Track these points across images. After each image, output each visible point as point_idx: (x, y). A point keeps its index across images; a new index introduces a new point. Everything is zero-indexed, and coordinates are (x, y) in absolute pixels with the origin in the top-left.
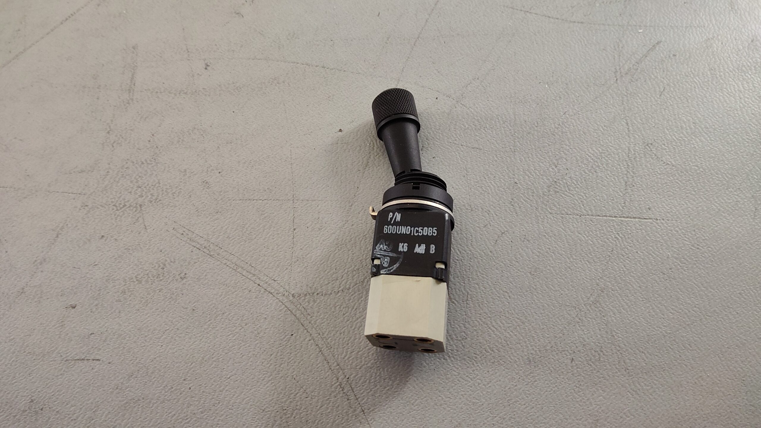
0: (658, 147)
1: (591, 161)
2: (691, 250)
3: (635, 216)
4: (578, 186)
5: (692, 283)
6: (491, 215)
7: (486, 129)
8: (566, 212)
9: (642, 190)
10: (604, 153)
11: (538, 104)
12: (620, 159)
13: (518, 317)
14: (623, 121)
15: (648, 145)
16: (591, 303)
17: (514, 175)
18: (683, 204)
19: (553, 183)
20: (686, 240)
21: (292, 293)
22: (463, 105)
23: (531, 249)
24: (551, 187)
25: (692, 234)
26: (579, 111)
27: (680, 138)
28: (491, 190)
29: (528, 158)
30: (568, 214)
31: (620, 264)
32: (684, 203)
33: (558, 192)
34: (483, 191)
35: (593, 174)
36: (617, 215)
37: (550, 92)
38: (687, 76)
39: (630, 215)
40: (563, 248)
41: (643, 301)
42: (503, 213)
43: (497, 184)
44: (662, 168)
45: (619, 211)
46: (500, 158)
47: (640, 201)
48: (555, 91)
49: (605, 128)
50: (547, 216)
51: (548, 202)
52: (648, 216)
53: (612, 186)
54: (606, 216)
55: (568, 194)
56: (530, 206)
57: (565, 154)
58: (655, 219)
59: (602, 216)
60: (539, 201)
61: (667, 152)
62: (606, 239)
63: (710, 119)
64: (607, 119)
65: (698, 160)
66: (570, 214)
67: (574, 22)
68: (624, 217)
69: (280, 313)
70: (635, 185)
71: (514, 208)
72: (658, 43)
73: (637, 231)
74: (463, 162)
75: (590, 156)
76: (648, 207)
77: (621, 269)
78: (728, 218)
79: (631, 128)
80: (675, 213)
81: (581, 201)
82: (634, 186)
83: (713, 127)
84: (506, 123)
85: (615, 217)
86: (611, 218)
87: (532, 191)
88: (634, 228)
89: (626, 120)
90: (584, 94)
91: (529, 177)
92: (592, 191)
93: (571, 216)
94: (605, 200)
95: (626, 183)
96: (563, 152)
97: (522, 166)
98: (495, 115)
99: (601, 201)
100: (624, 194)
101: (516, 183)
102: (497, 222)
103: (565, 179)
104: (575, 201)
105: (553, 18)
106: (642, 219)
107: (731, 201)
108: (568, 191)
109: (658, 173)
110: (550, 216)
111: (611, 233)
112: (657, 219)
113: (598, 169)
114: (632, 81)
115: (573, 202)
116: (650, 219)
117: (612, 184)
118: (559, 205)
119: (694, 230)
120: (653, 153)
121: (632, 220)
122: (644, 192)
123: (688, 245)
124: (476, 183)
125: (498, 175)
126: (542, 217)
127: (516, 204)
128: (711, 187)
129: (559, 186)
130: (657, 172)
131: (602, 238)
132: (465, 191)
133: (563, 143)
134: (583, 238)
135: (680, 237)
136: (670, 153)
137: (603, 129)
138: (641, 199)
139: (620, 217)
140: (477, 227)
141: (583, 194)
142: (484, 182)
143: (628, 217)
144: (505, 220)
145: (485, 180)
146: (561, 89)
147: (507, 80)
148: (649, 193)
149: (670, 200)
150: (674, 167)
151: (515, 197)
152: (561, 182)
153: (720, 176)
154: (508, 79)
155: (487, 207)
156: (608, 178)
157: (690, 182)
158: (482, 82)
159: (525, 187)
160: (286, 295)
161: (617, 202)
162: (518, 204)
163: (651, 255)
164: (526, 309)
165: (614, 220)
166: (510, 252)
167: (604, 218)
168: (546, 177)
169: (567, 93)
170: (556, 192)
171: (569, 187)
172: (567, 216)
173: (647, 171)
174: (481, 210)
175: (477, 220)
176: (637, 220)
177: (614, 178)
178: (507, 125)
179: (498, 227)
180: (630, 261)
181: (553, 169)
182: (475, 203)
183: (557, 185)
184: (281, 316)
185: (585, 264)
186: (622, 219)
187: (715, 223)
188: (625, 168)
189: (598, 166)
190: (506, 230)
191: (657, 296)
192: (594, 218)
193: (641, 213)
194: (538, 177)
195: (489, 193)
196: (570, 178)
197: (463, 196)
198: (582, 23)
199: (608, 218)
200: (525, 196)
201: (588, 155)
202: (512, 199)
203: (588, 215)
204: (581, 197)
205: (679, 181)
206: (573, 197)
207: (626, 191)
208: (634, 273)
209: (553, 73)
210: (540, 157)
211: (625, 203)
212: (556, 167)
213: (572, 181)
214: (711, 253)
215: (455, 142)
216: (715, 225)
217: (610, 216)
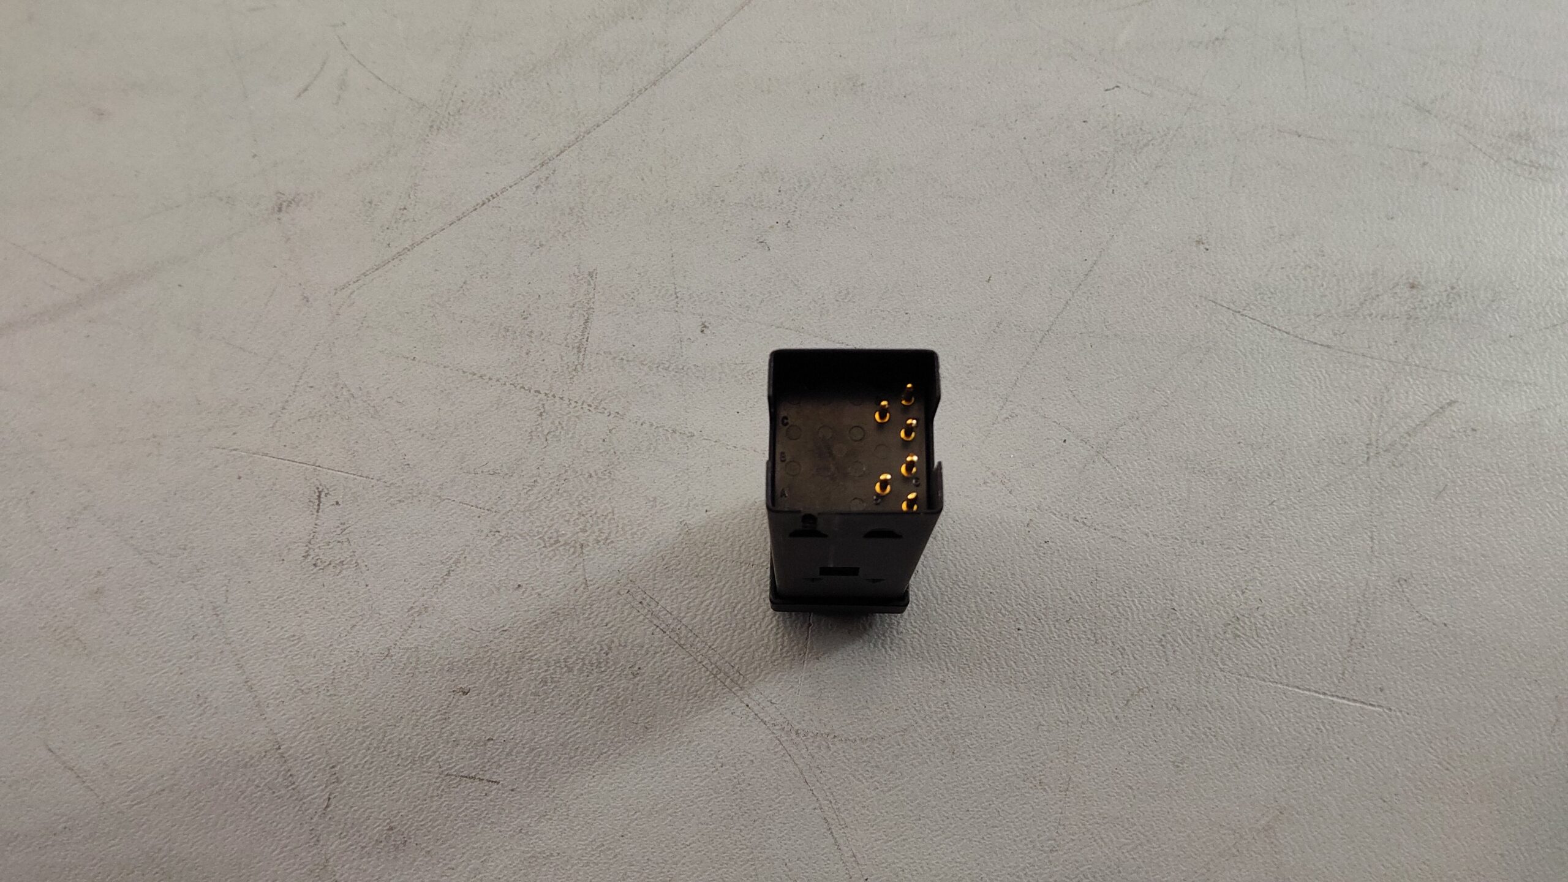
0: (1415, 587)
1: (1302, 592)
2: (1435, 769)
3: (1355, 698)
4: (1272, 631)
5: (1427, 825)
6: (1126, 657)
7: (1138, 508)
8: (1246, 673)
9: (1376, 655)
10: (1325, 583)
11: (1230, 480)
12: (1349, 597)
13: (1143, 831)
14: (1366, 533)
15: (1399, 581)
16: (1260, 828)
17: (1172, 595)
18: (1438, 692)
19: (1233, 620)
20: (1429, 752)
21: (797, 728)
22: (1106, 459)
23: (1180, 724)
24: (1229, 627)
25: (1442, 744)
26: (1296, 504)
27: (1455, 579)
28: (1132, 614)
29: (1200, 570)
30: (1248, 677)
31: (1318, 773)
32: (1439, 690)
33: (1239, 636)
34: (1120, 613)
35: (1300, 615)
36: (1327, 692)
37: (1253, 461)
38: (1488, 471)
39: (1347, 696)
40: (1232, 732)
41: (1342, 839)
42: (1146, 656)
43: (1142, 606)
44: (1414, 624)
45: (1332, 686)
46: (1153, 562)
47: (1368, 674)
48: (1262, 463)
49: (1334, 540)
50: (1214, 674)
51: (1221, 650)
52: (1377, 702)
53: (1328, 641)
54: (1309, 690)
55: (1255, 643)
56: (1190, 653)
57: (1261, 574)
58: (1387, 709)
59: (1303, 690)
60: (1206, 646)
61: (1428, 598)
62: (1302, 729)
63: (1511, 553)
64: (1340, 526)
65: (1477, 621)
66: (1253, 677)
67: (1315, 343)
68: (1338, 697)
69: (775, 757)
70: (1365, 645)
71: (1164, 652)
72: (1449, 404)
73: (1355, 723)
74: (1093, 558)
75: (1301, 585)
76: (1380, 686)
77: (1318, 782)
78: (1507, 727)
79: (1376, 547)
80: (1422, 704)
81: (1275, 659)
82: (1363, 647)
83: (1514, 568)
84: (1173, 505)
85: (1325, 694)
86: (1317, 695)
87: (1198, 628)
88: (1350, 719)
89: (1372, 532)
90: (1308, 475)
91: (1197, 603)
92: (1294, 645)
93: (1253, 681)
94: (1312, 663)
95: (1352, 639)
96: (1259, 569)
97: (1187, 582)
98: (1156, 487)
99: (1306, 664)
100: (1345, 659)
101: (1174, 609)
102: (1132, 670)
103: (1254, 617)
104: (1264, 656)
105: (1280, 330)
106: (1366, 704)
107: (1518, 699)
108: (1256, 638)
109: (1407, 632)
110: (1219, 674)
111: (1313, 720)
112: (1390, 709)
113: (1310, 608)
114: (1394, 465)
115: (1260, 658)
116: (1379, 706)
117: (1329, 639)
118: (1237, 659)
119: (1447, 739)
120: (1405, 596)
121: (1351, 703)
122: (1378, 660)
123: (1432, 760)
124: (1110, 599)
125: (1147, 590)
126: (1207, 675)
127: (1168, 645)
128: (1490, 669)
129: (1242, 627)
130: (1405, 629)
131: (1296, 725)
132: (1089, 608)
133: (1260, 554)
134: (1265, 719)
135: (1423, 745)
136: (1433, 601)
137: (1331, 542)
138: (1370, 672)
139: (1332, 696)
140: (1101, 672)
141: (1279, 648)
142: (1123, 598)
143: (1344, 698)
144: (1146, 668)
145: (1124, 594)
146: (1273, 461)
147: (1185, 429)
148: (1386, 664)
149: (1418, 680)
150: (1435, 626)
151: (1169, 633)
152: (1247, 620)
153: (1509, 654)
154: (1187, 428)
155: (1120, 641)
156: (1325, 626)
157: (1456, 655)
158: (1143, 424)
159: (1188, 619)
160: (786, 729)
161: (1331, 670)
162: (1172, 646)
163: (1369, 767)
164: (1158, 820)
165: (1320, 699)
166: (1147, 723)
167: (1305, 692)
168: (1225, 608)
169: (1281, 468)
170: (1236, 636)
171: (1258, 631)
172: (1247, 679)
173: (1389, 626)
174: (1111, 644)
175: (1103, 660)
176: (1358, 705)
177: (1334, 629)
178: (1173, 508)
179: (1134, 678)
180: (1334, 771)
181: (1237, 595)
182: (1103, 631)
183: (1239, 624)
184: (775, 761)
185: (1262, 765)
186: (1335, 699)
187: (1484, 732)
188: (1354, 614)
189: (1311, 604)
190: (1146, 685)
191: (1367, 835)
192: (1291, 691)
193: (1366, 694)
194: (1211, 605)
195: (1127, 619)
196: (1263, 616)
197: (1085, 616)
198: (1328, 347)
199: (1312, 693)
200: (1185, 634)
201: (1297, 581)
202: (1164, 635)
203: (1281, 683)
204: (1275, 652)
205: (1439, 651)
206: (1262, 650)
207: (1350, 653)
208: (1338, 791)
209: (1264, 429)
210: (1219, 572)
211: (1343, 674)
212: (1243, 593)
213: (1264, 622)
214: (1468, 780)
215: (1085, 521)
216: (1483, 734)
217: (1316, 692)
